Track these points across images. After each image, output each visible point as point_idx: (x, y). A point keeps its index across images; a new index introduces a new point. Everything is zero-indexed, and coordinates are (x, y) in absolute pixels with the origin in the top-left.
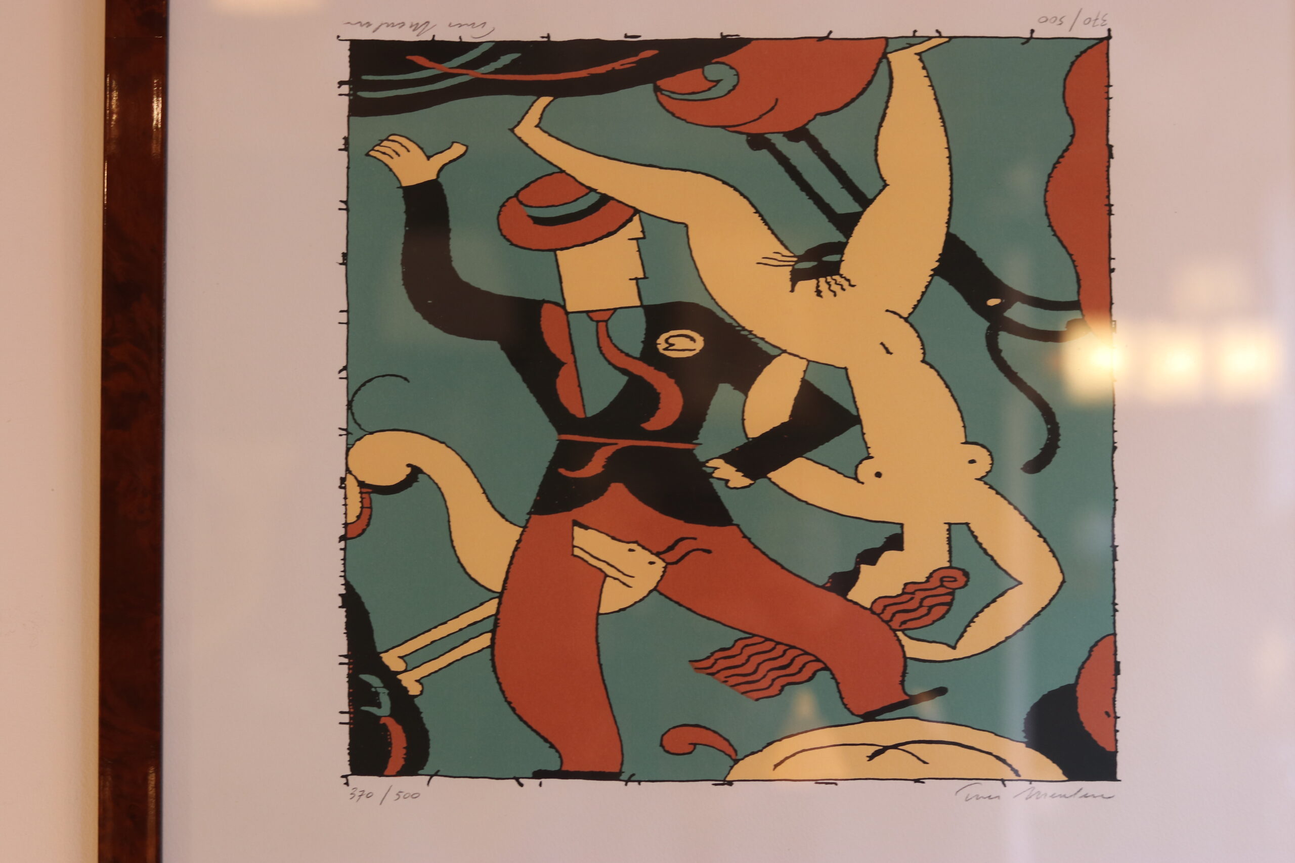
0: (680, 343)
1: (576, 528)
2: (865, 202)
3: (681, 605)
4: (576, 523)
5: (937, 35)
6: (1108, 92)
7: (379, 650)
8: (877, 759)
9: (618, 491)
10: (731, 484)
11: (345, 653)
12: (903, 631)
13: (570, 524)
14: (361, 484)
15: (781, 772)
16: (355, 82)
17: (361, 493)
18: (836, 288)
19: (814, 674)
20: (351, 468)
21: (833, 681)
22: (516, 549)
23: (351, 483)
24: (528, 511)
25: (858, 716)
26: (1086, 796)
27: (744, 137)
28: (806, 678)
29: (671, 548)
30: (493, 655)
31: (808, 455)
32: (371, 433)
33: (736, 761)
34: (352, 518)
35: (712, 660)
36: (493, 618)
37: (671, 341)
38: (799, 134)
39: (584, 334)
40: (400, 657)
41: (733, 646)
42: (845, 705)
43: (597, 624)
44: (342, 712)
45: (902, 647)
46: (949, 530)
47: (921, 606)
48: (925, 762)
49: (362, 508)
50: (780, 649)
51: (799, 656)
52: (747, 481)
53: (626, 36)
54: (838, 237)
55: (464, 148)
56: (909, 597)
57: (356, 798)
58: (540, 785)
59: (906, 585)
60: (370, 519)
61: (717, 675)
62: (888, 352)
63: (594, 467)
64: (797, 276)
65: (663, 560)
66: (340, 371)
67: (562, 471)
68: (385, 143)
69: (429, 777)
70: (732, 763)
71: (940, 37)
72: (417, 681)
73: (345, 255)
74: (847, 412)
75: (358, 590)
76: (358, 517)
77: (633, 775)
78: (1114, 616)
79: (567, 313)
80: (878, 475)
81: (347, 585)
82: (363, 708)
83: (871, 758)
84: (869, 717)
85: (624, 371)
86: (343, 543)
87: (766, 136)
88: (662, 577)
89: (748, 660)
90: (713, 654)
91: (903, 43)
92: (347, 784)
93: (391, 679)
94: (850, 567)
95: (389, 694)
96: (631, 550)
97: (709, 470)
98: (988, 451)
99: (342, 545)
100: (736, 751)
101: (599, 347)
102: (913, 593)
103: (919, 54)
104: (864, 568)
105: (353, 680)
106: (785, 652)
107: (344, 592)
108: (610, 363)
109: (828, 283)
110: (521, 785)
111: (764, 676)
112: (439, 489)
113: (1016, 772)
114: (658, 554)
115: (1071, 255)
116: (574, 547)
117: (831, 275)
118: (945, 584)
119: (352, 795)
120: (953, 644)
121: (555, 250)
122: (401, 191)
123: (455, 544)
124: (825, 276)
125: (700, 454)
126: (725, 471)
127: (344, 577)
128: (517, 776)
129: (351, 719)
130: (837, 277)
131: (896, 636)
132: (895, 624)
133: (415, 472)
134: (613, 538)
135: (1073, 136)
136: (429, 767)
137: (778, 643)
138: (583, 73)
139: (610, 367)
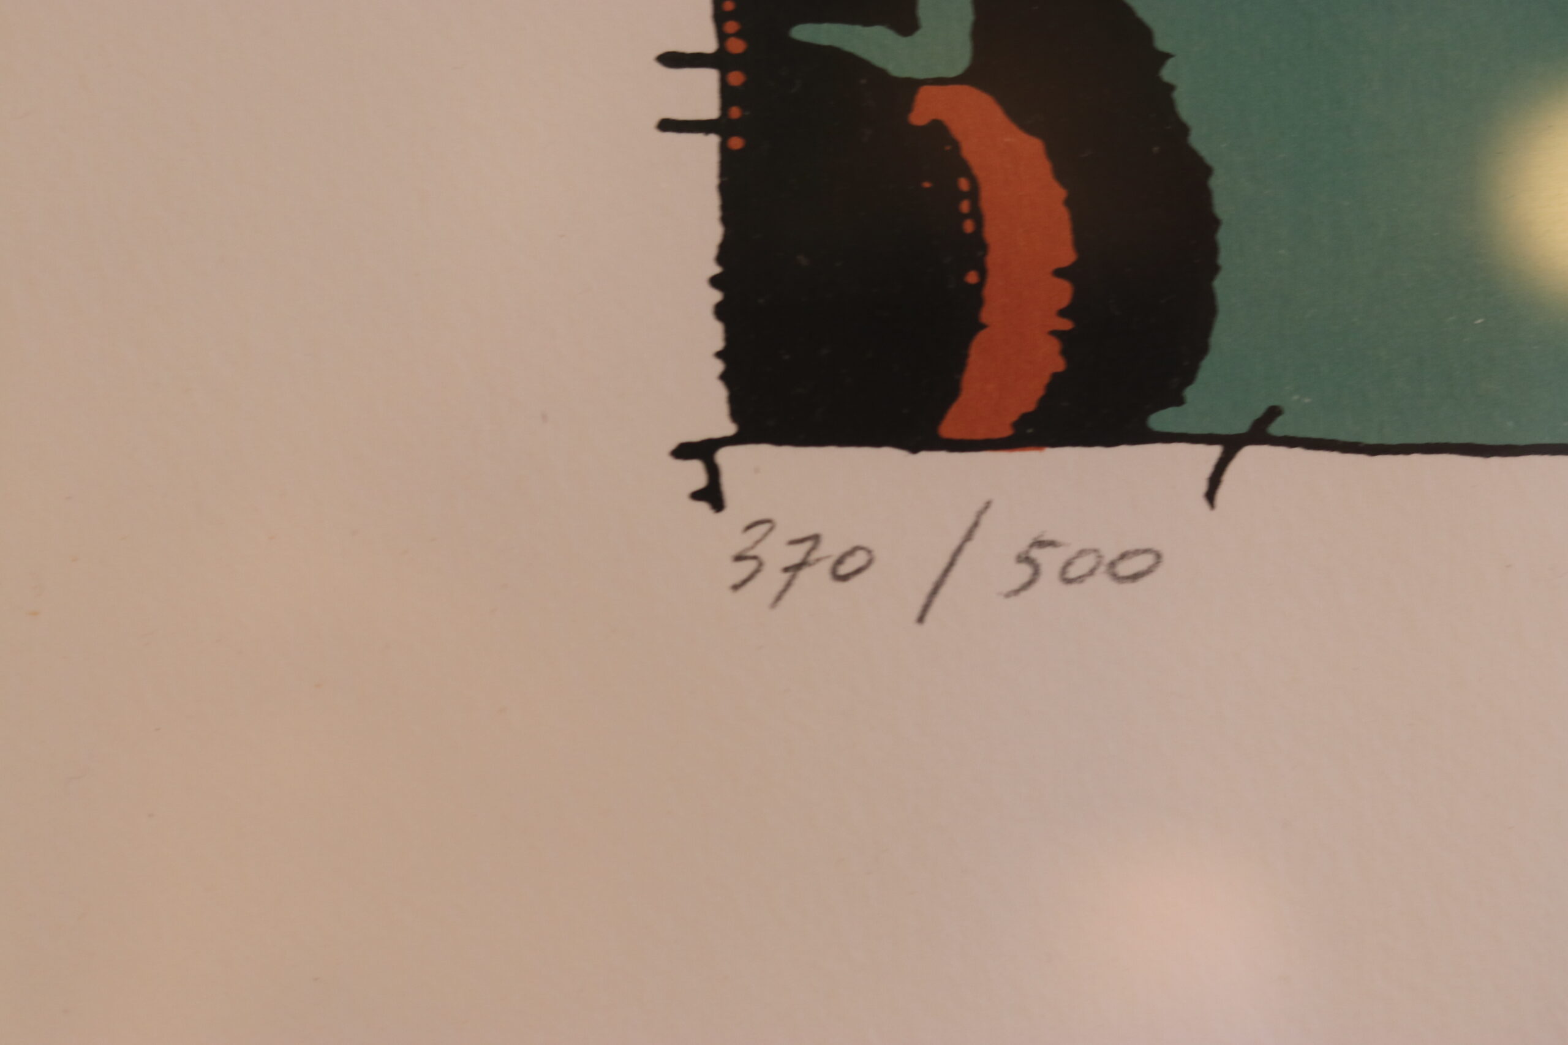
44: (672, 60)
57: (772, 579)
69: (1215, 452)
82: (803, 33)
92: (711, 493)
119: (749, 566)
129: (728, 94)
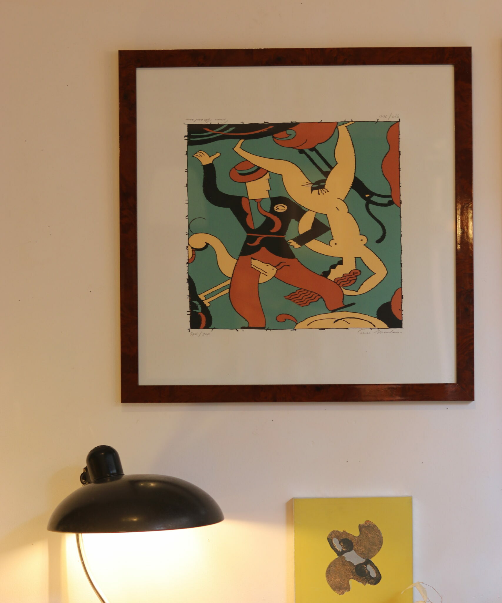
0: (281, 208)
1: (252, 260)
2: (331, 168)
3: (281, 281)
4: (252, 258)
5: (351, 121)
6: (399, 137)
7: (198, 294)
8: (336, 323)
9: (263, 249)
10: (295, 247)
11: (189, 295)
12: (343, 287)
13: (250, 258)
14: (192, 248)
15: (310, 326)
16: (189, 136)
17: (192, 250)
18: (323, 192)
19: (318, 299)
20: (190, 244)
21: (324, 301)
22: (236, 265)
23: (190, 248)
24: (239, 255)
25: (330, 311)
26: (394, 333)
27: (298, 150)
28: (316, 300)
29: (278, 265)
30: (229, 295)
31: (316, 239)
32: (195, 234)
33: (297, 324)
34: (190, 258)
35: (290, 296)
36: (229, 285)
37: (278, 207)
38: (313, 149)
39: (254, 206)
40: (204, 296)
41: (296, 292)
42: (327, 308)
43: (258, 286)
44: (188, 311)
45: (343, 292)
46: (355, 259)
47: (348, 280)
48: (349, 324)
49: (193, 255)
50: (309, 293)
51: (314, 294)
52: (299, 246)
53: (265, 122)
54: (324, 178)
55: (220, 154)
56: (344, 278)
58: (243, 331)
59: (344, 274)
60: (195, 258)
61: (292, 300)
62: (338, 210)
63: (257, 243)
64: (313, 189)
65: (276, 268)
66: (186, 217)
67: (248, 244)
68: (198, 153)
69: (212, 329)
70: (296, 324)
71: (352, 121)
72: (209, 303)
73: (187, 184)
74: (327, 227)
75: (192, 277)
76: (192, 257)
77: (269, 328)
78: (401, 282)
79: (249, 200)
80: (336, 244)
81: (189, 276)
82: (194, 310)
83: (334, 322)
84: (334, 311)
85: (265, 216)
86: (187, 264)
87: (304, 150)
88: (276, 273)
89: (300, 296)
90: (290, 294)
91: (342, 123)
92: (189, 331)
93: (201, 302)
94: (328, 269)
95: (201, 306)
96: (267, 266)
97: (289, 243)
98: (366, 237)
99: (187, 265)
100: (297, 321)
101: (258, 209)
102: (346, 277)
103: (346, 126)
104: (332, 270)
105: (191, 303)
106: (310, 293)
107: (188, 278)
108: (261, 214)
109: (321, 191)
110: (238, 331)
111: (305, 300)
112: (214, 249)
113: (375, 326)
114: (275, 267)
115: (389, 182)
116: (252, 265)
117: (322, 189)
118: (355, 274)
119: (191, 334)
120: (357, 291)
121: (245, 182)
122: (202, 166)
123: (219, 264)
124: (320, 189)
125: (286, 239)
126: (293, 243)
127: (188, 274)
128: (237, 328)
129: (190, 313)
130: (324, 189)
131: (341, 289)
132: (341, 285)
133: (207, 245)
134: (262, 262)
135: (389, 149)
136: (212, 326)
137: (308, 291)
138: (253, 133)
139: (261, 215)
